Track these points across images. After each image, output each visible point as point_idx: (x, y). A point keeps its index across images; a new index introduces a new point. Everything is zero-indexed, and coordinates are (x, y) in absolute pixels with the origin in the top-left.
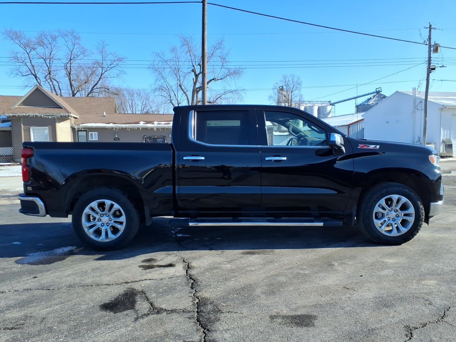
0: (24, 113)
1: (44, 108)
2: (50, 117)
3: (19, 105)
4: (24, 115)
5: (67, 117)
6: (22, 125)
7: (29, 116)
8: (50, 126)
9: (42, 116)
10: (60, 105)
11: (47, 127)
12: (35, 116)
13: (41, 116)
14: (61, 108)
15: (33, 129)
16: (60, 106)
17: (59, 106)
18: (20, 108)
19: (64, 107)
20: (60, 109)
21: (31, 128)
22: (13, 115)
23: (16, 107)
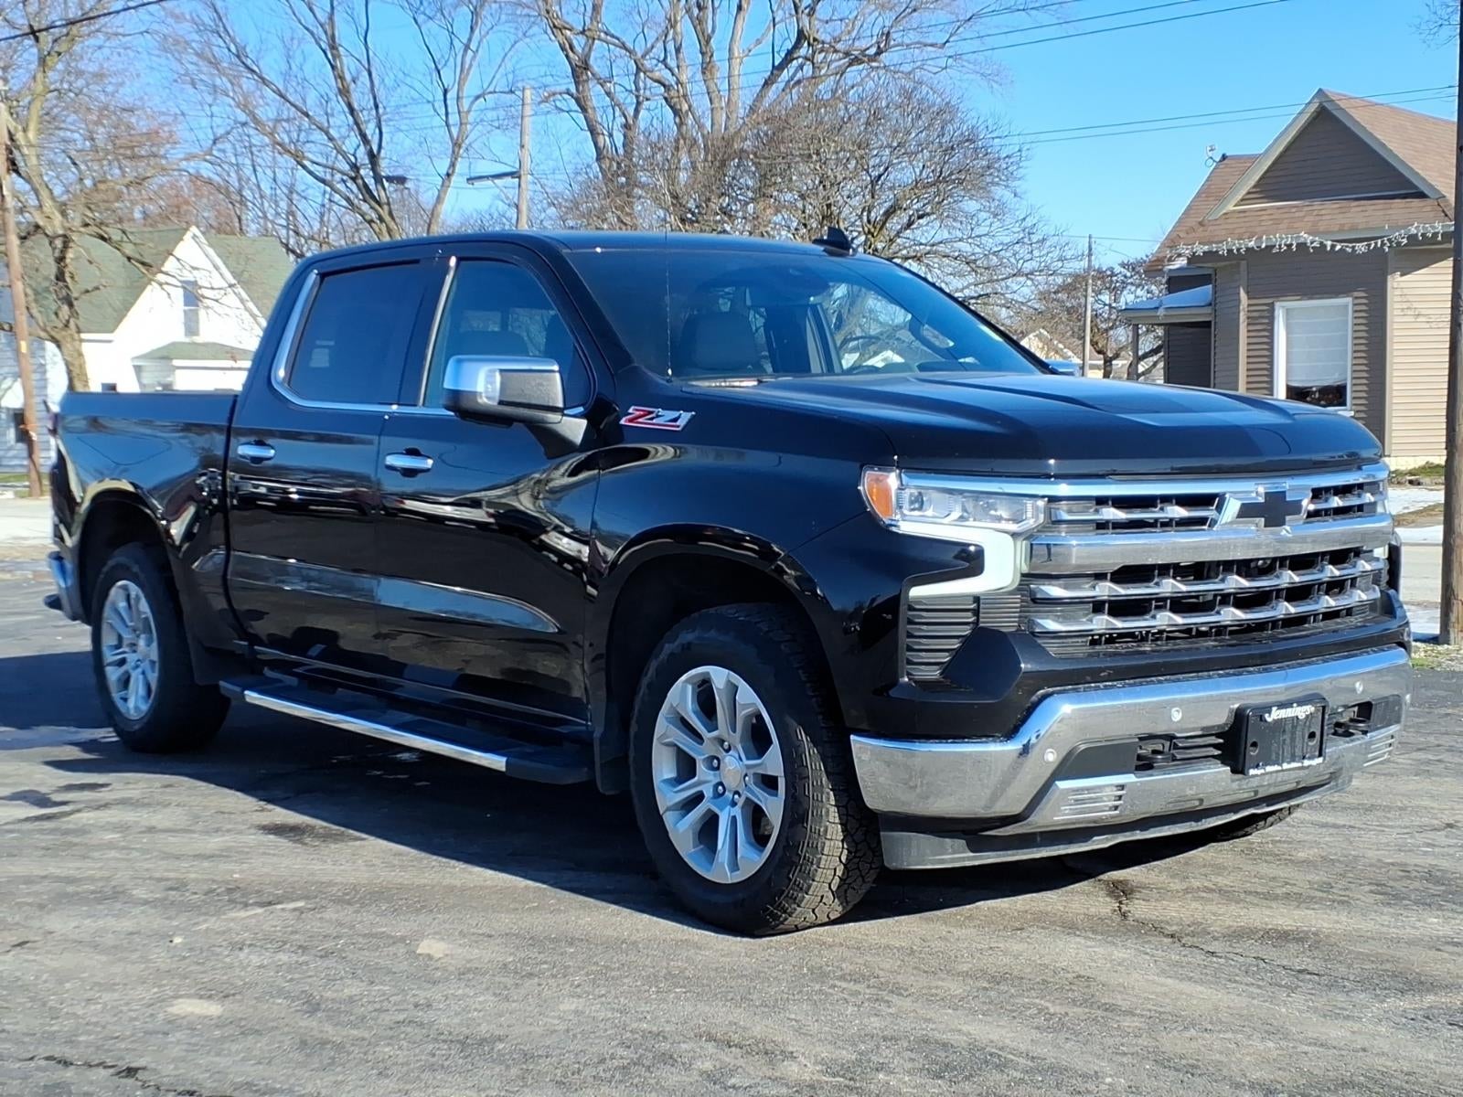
0: (1250, 238)
1: (1344, 203)
2: (1361, 248)
3: (1242, 200)
4: (1251, 244)
5: (1440, 243)
6: (1243, 295)
7: (1270, 248)
8: (1363, 294)
9: (1325, 246)
10: (1416, 182)
11: (1348, 300)
12: (1298, 245)
13: (1321, 243)
14: (1421, 195)
15: (1288, 312)
16: (1416, 187)
17: (1408, 183)
18: (1244, 211)
19: (1431, 186)
20: (1416, 202)
21: (1278, 305)
22: (1206, 248)
23: (1231, 207)
